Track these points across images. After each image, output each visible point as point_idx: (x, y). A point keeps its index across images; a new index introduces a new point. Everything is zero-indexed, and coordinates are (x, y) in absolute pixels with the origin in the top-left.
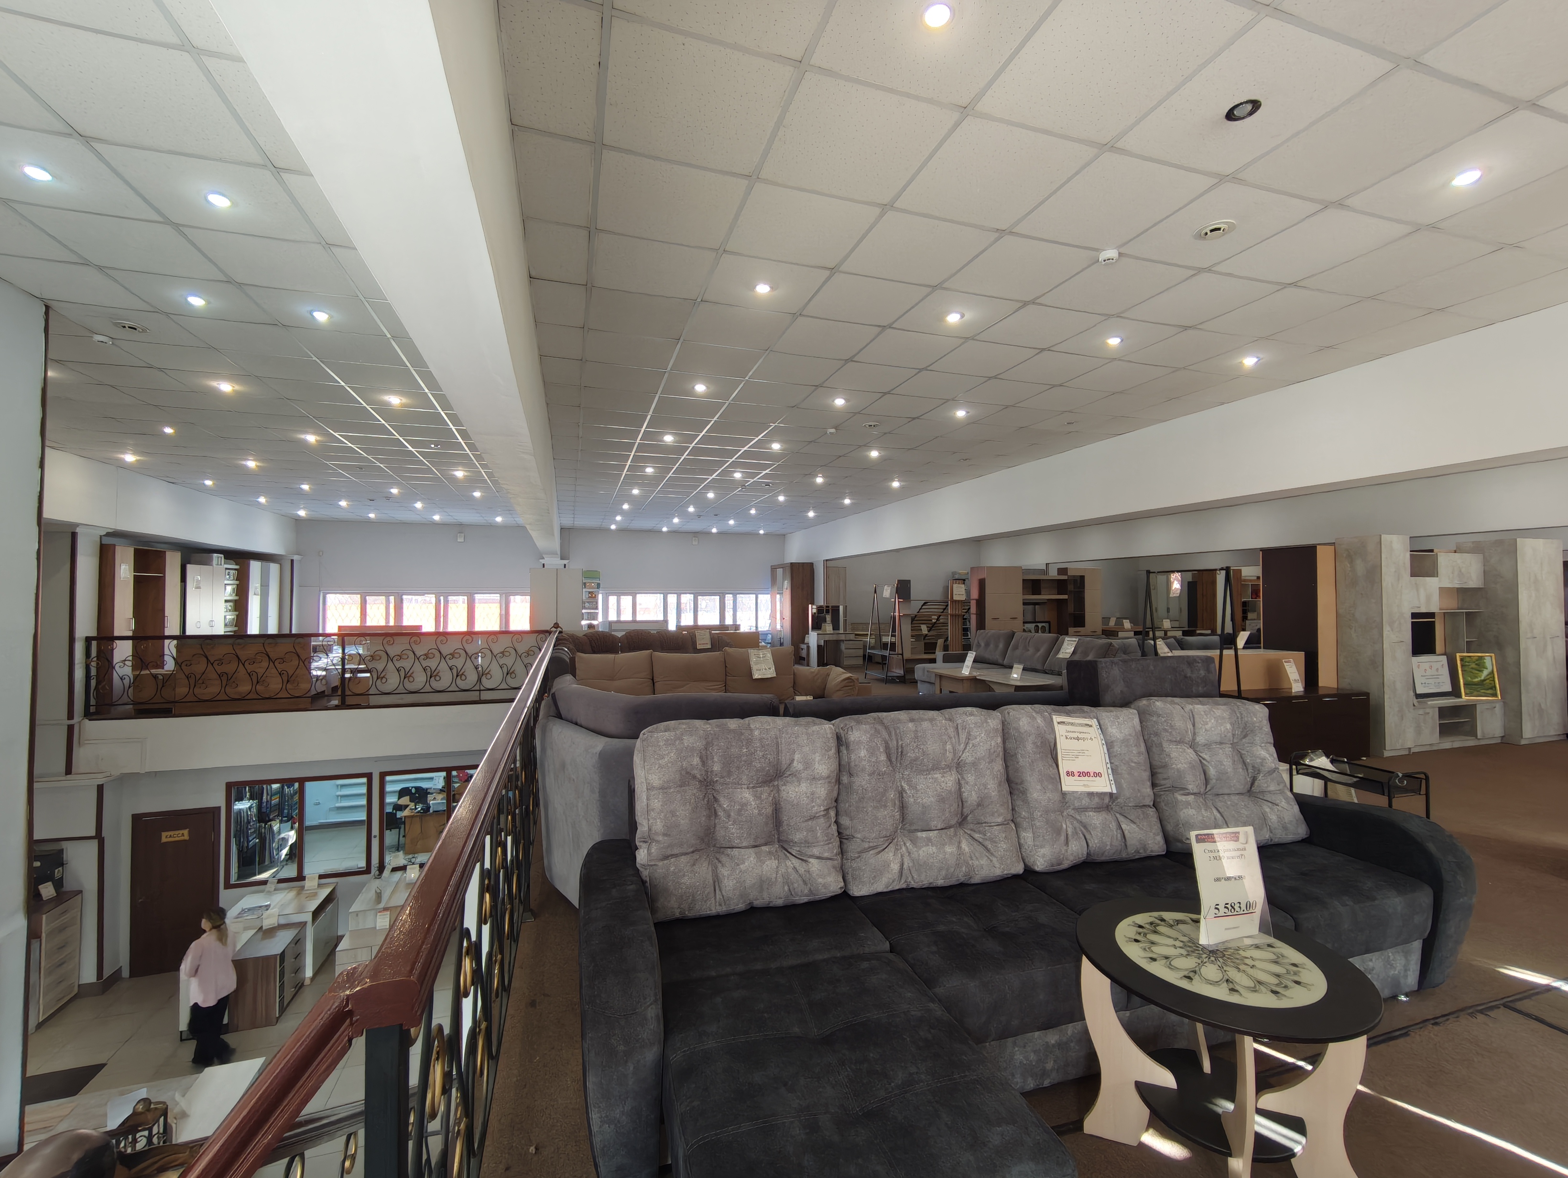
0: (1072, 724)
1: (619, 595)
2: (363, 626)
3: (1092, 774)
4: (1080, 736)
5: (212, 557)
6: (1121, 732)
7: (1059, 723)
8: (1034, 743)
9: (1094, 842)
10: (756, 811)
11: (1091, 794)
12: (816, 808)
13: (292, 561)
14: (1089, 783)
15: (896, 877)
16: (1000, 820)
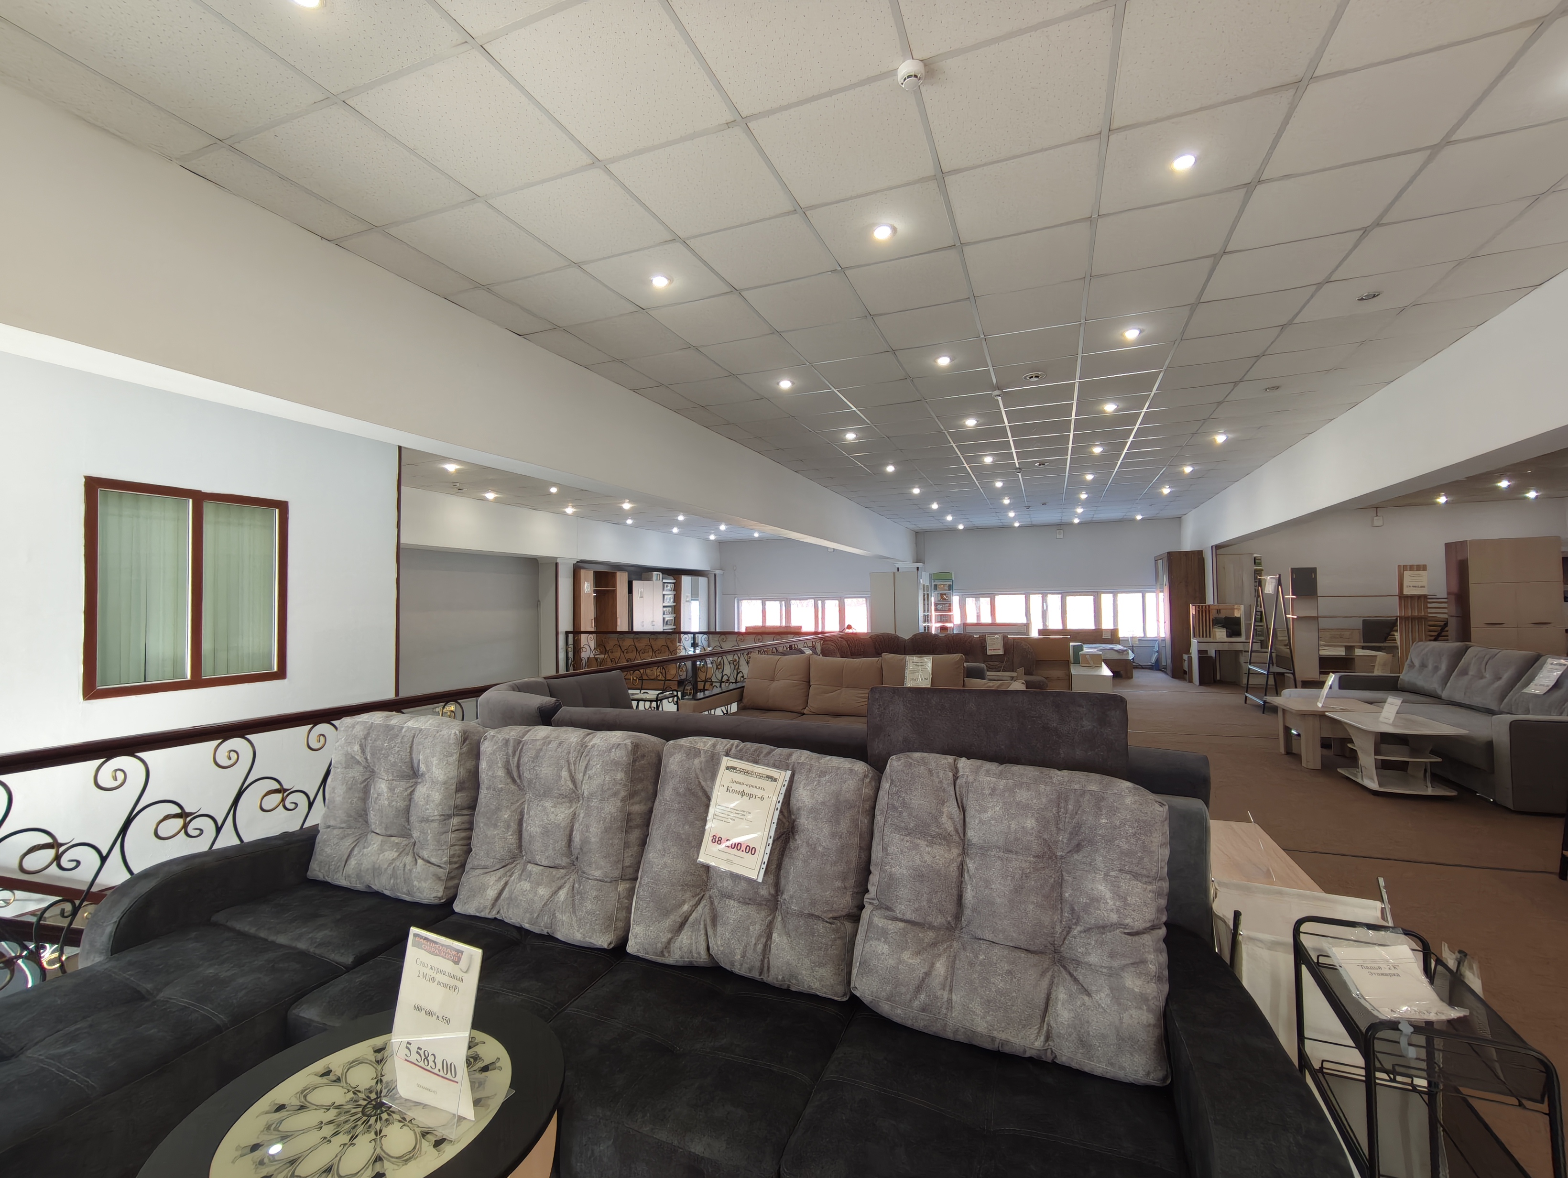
0: (746, 773)
1: (977, 596)
2: (763, 627)
3: (743, 848)
4: (747, 790)
5: (652, 574)
6: (812, 797)
7: (728, 768)
8: (675, 789)
9: (718, 946)
10: (386, 802)
11: (735, 877)
12: (430, 811)
13: (715, 575)
14: (736, 860)
15: (489, 904)
16: (598, 874)
